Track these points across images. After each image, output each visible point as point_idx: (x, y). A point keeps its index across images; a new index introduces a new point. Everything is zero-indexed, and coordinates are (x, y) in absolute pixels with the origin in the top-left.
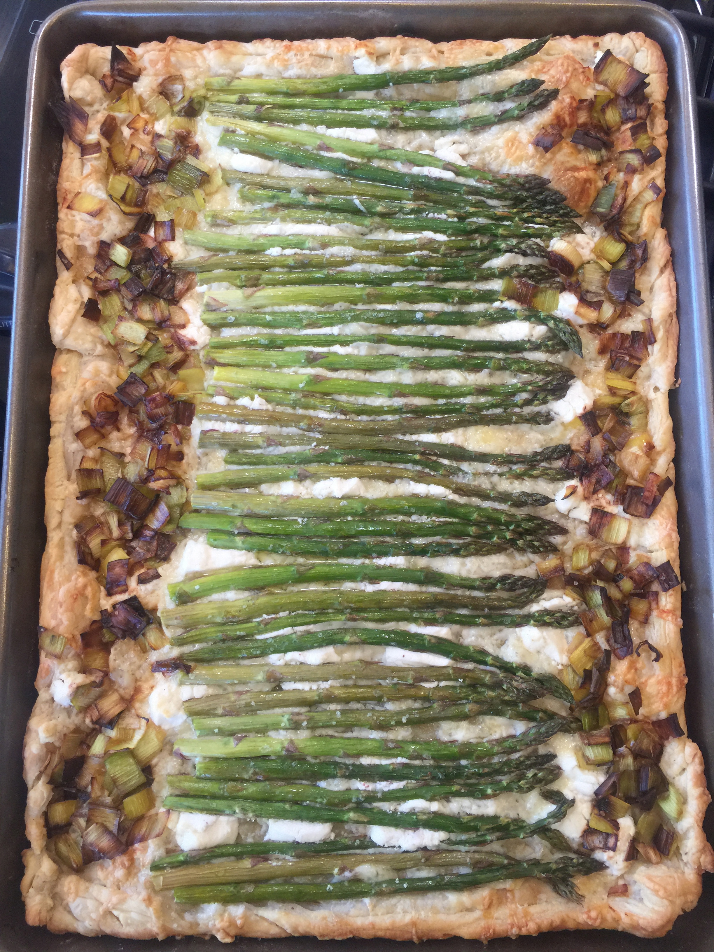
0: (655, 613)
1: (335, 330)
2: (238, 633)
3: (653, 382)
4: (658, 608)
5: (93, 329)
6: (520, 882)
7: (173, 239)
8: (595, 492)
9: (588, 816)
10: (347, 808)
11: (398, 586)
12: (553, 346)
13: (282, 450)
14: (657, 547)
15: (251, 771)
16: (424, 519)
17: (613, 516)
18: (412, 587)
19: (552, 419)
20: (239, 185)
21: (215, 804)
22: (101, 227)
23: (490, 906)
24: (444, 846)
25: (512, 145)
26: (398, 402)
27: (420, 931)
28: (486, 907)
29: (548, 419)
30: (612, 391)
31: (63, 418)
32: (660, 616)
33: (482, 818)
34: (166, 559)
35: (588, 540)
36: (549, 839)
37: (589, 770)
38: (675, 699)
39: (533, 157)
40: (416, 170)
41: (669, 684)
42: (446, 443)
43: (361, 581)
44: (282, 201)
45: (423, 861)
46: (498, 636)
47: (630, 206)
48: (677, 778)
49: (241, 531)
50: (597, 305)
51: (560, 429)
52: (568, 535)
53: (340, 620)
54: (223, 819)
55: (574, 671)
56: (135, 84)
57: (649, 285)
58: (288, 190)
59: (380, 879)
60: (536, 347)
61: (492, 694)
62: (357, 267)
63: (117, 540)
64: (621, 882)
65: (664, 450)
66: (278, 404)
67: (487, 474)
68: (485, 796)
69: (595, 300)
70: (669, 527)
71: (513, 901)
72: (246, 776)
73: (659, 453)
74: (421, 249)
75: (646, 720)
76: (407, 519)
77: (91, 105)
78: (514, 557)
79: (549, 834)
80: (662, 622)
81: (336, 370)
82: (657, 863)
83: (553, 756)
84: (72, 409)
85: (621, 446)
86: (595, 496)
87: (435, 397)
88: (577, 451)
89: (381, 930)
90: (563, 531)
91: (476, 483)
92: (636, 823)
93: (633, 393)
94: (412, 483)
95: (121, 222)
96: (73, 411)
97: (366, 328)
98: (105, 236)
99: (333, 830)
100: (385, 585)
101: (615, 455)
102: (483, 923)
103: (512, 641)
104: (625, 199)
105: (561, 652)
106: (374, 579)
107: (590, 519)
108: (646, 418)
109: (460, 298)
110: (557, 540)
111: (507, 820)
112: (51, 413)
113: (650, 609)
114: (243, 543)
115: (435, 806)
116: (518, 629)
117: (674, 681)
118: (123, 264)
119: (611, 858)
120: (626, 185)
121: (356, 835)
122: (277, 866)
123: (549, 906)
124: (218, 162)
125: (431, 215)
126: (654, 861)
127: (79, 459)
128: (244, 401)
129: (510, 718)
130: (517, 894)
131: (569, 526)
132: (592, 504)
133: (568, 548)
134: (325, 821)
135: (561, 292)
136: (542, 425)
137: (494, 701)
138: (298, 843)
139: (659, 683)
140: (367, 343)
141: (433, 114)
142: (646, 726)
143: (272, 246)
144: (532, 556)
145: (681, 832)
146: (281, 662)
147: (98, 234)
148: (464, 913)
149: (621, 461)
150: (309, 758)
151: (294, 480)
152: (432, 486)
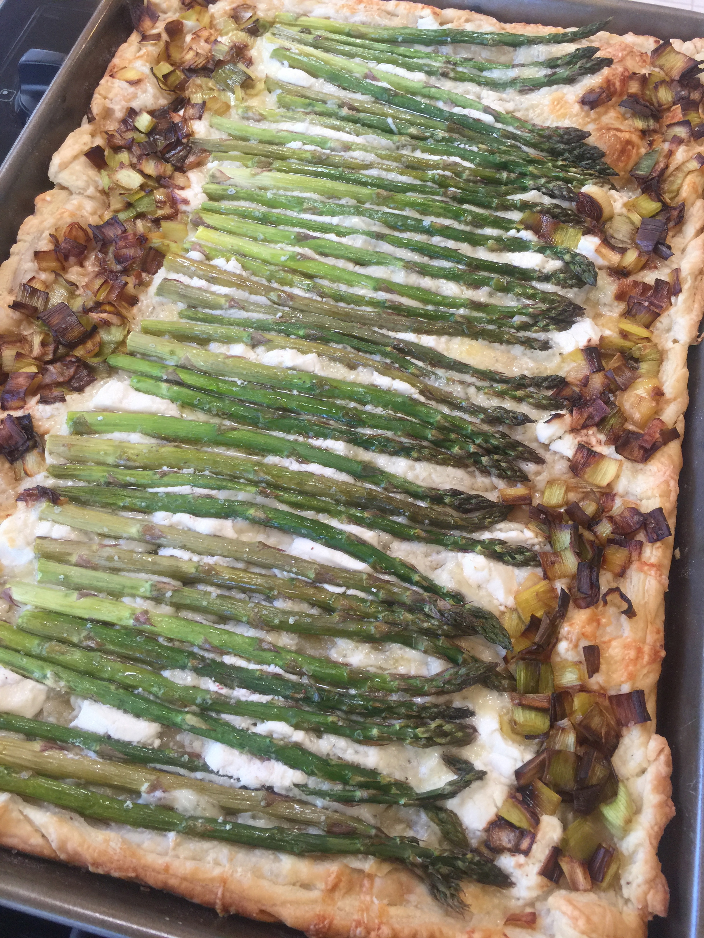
0: (635, 566)
1: (335, 220)
2: (128, 478)
3: (672, 335)
4: (639, 560)
5: (92, 173)
6: (386, 868)
7: (200, 118)
8: (585, 426)
9: (499, 803)
10: (187, 709)
11: (329, 472)
12: (565, 279)
13: (243, 315)
14: (649, 493)
15: (84, 634)
16: (379, 411)
17: (602, 456)
18: (343, 477)
19: (550, 348)
20: (279, 91)
21: (25, 662)
22: (135, 96)
23: (334, 888)
24: (296, 792)
25: (558, 104)
26: (382, 296)
27: (228, 895)
28: (329, 887)
29: (545, 346)
30: (624, 335)
31: (29, 238)
32: (641, 570)
33: (357, 769)
34: (80, 390)
35: (568, 477)
36: (441, 822)
37: (514, 741)
38: (645, 671)
39: (577, 115)
40: (457, 110)
41: (639, 651)
42: (425, 345)
43: (288, 456)
44: (316, 109)
45: (263, 803)
46: (435, 557)
47: (671, 174)
48: (632, 780)
49: (170, 377)
50: (623, 251)
51: (557, 360)
52: (544, 466)
53: (248, 491)
54: (30, 684)
55: (520, 618)
56: (211, 6)
57: (682, 246)
58: (325, 102)
59: (198, 813)
60: (546, 278)
61: (409, 617)
62: (374, 172)
63: (35, 359)
64: (528, 910)
65: (675, 399)
66: (254, 274)
67: (462, 383)
68: (368, 741)
69: (621, 246)
70: (668, 473)
71: (370, 892)
72: (75, 639)
73: (668, 402)
74: (444, 169)
75: (602, 693)
76: (359, 407)
77: (165, 13)
78: (475, 477)
79: (443, 815)
80: (642, 576)
81: (325, 255)
82: (585, 891)
83: (470, 713)
84: (42, 232)
85: (625, 388)
86: (584, 431)
87: (426, 302)
88: (573, 384)
89: (175, 876)
90: (539, 461)
91: (449, 389)
92: (565, 827)
93: (648, 339)
94: (375, 373)
95: (155, 97)
96: (41, 235)
97: (369, 225)
98: (135, 105)
99: (160, 735)
100: (314, 468)
101: (616, 396)
102: (318, 909)
103: (450, 565)
104: (667, 167)
105: (508, 591)
106: (303, 459)
107: (574, 456)
108: (659, 366)
109: (473, 218)
110: (530, 468)
111: (388, 779)
112: (20, 232)
113: (629, 562)
114: (168, 389)
115: (299, 736)
116: (460, 555)
117: (646, 649)
118: (143, 130)
119: (520, 866)
120: (670, 154)
121: (188, 750)
122: (73, 759)
123: (418, 913)
124: (266, 72)
125: (462, 146)
126: (581, 887)
127: (29, 277)
128: (219, 262)
129: (425, 652)
130: (378, 882)
131: (547, 457)
132: (579, 439)
133: (541, 480)
134: (155, 719)
135: (584, 234)
136: (538, 351)
137: (411, 627)
138: (109, 737)
139: (626, 647)
140: (364, 237)
141: (485, 74)
142: (600, 700)
143: (294, 140)
144: (495, 480)
145: (625, 852)
146: (166, 523)
147: (129, 100)
148: (297, 887)
149: (621, 403)
150: (161, 640)
151: (246, 344)
152: (397, 381)
